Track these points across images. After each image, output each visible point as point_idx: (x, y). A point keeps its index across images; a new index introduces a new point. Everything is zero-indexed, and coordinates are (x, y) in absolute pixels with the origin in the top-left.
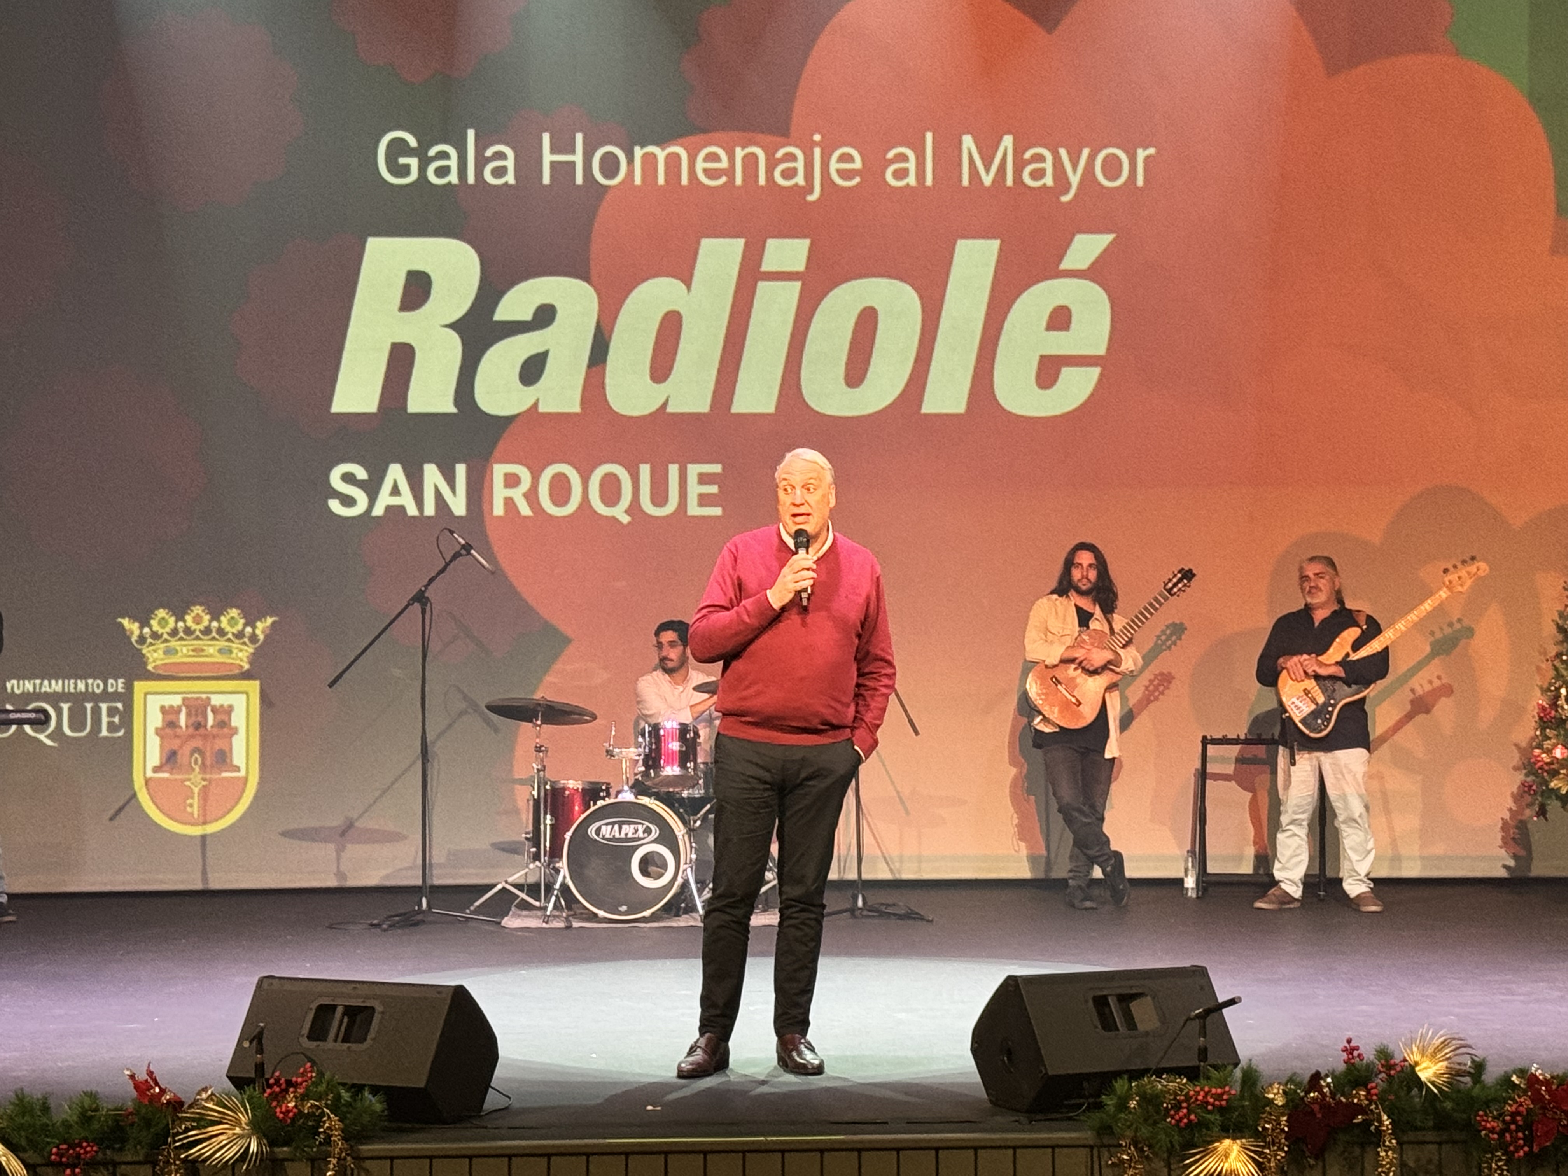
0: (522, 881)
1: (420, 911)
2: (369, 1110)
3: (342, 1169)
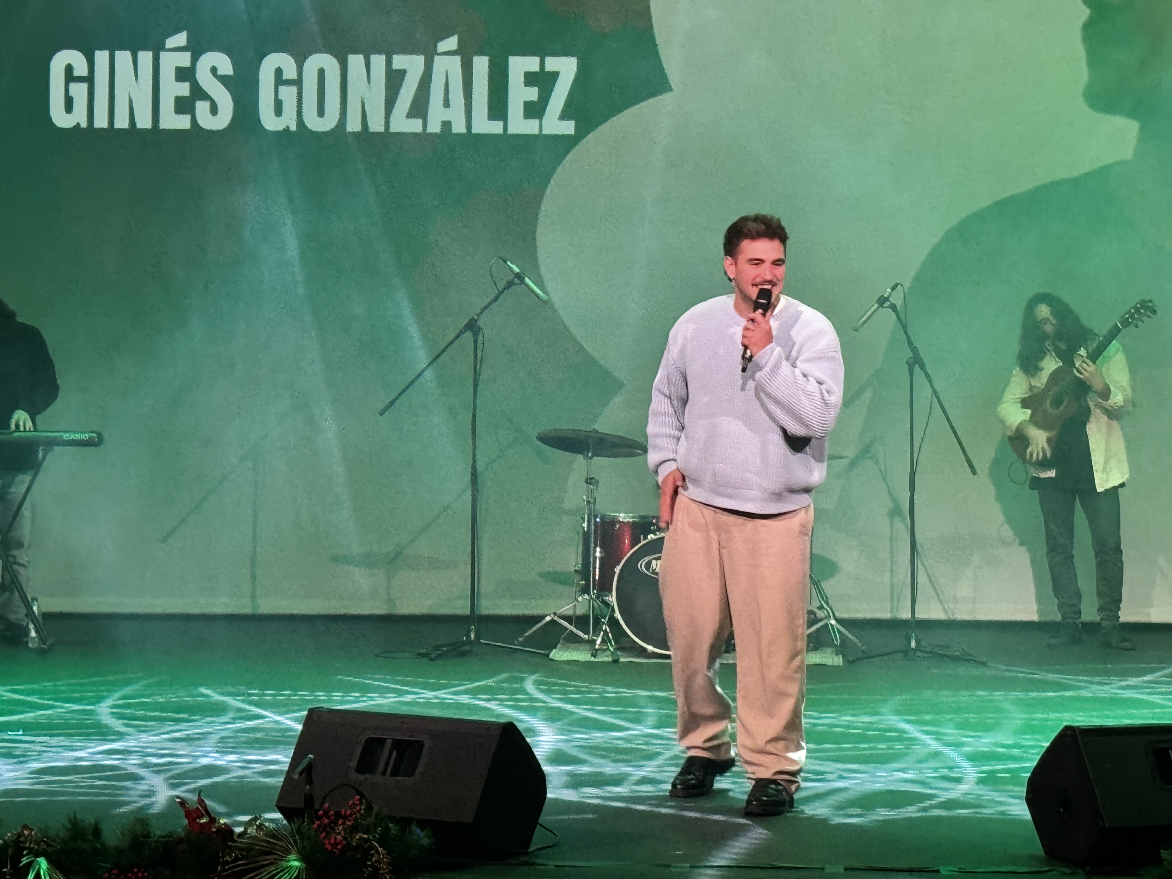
0: (570, 612)
1: (469, 642)
2: (416, 844)
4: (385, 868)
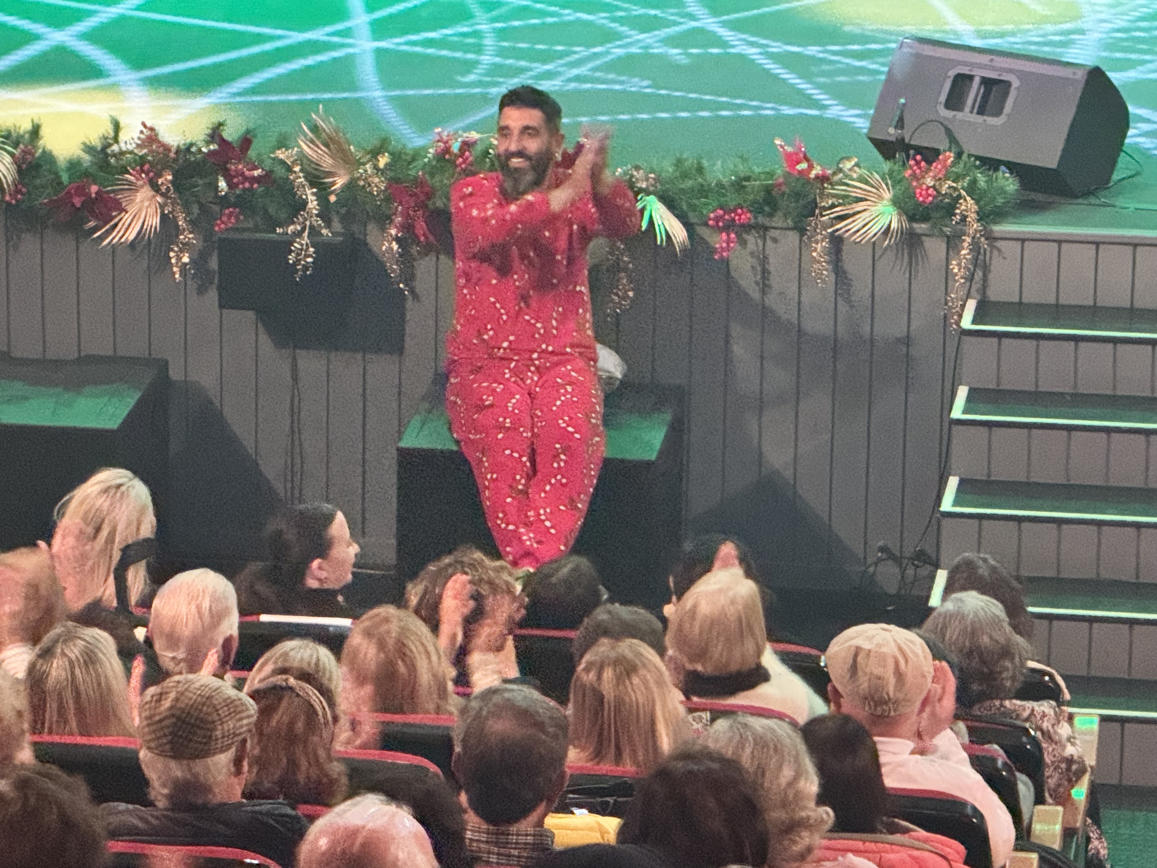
2: (1002, 191)
3: (975, 247)
4: (972, 216)
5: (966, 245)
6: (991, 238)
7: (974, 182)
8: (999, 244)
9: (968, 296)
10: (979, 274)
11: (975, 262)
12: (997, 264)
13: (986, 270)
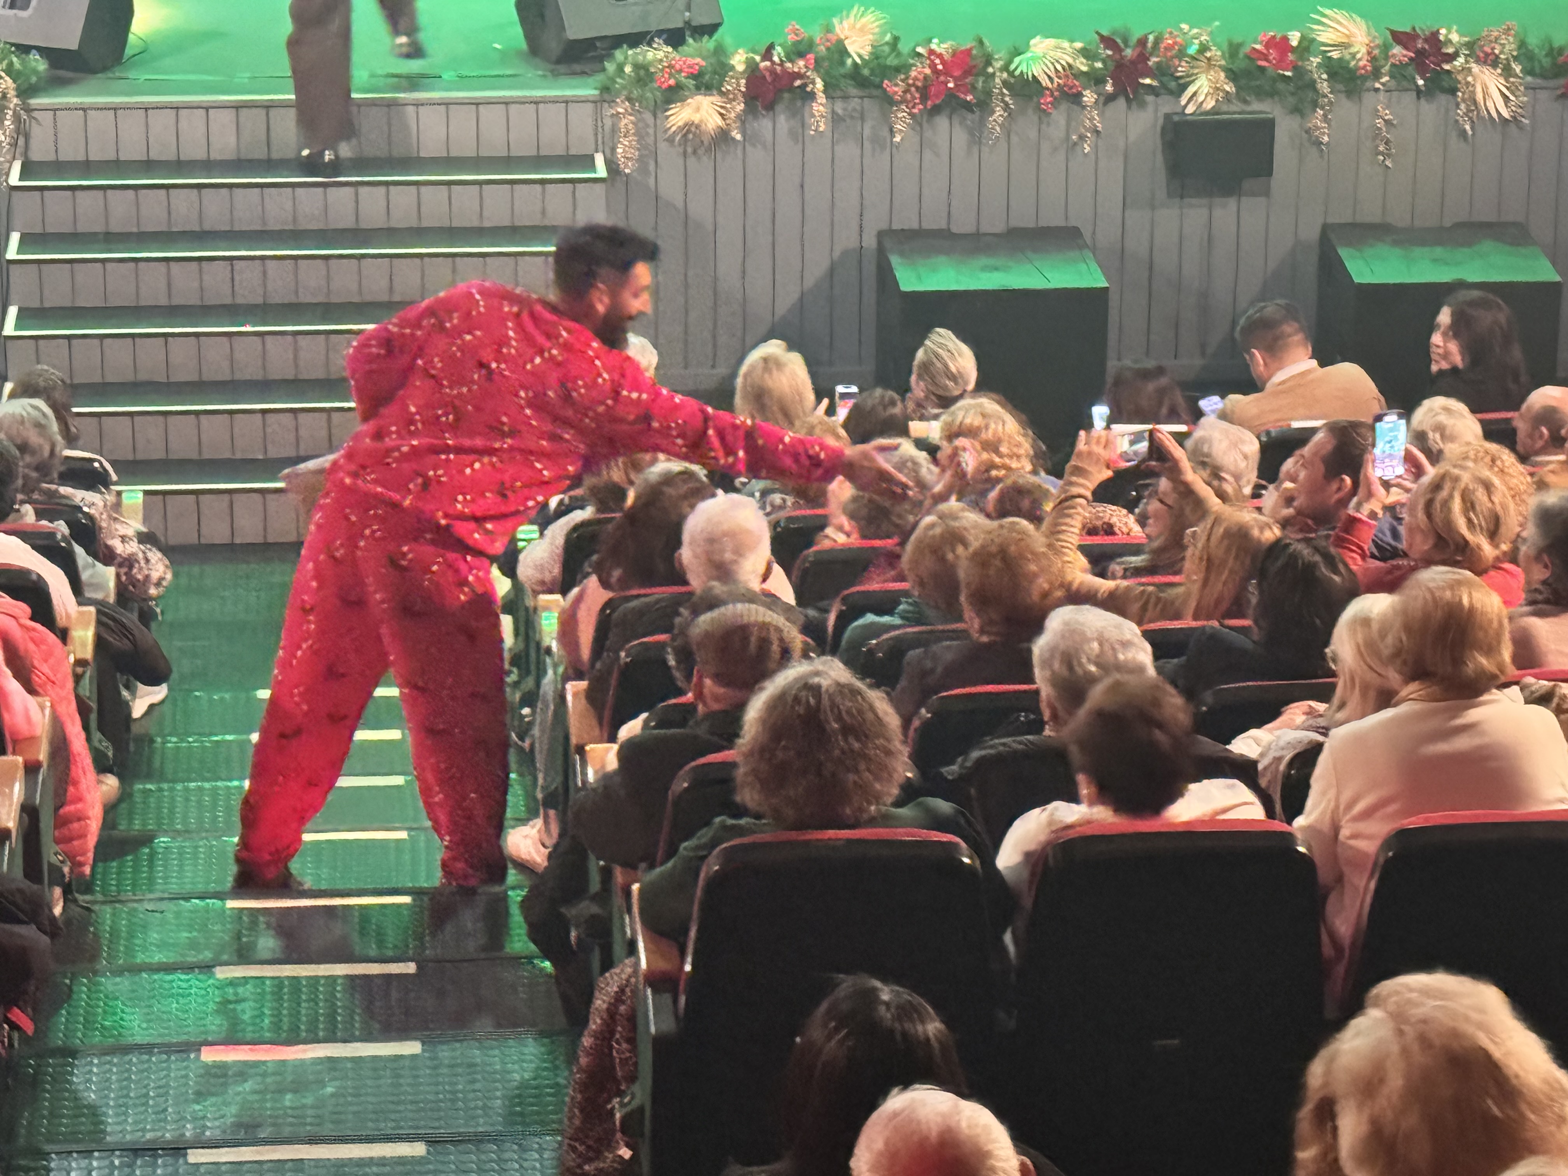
2: (35, 71)
3: (17, 118)
4: (12, 93)
5: (8, 117)
6: (29, 110)
7: (11, 64)
8: (35, 114)
9: (14, 158)
10: (21, 141)
11: (18, 131)
12: (36, 132)
13: (27, 137)
